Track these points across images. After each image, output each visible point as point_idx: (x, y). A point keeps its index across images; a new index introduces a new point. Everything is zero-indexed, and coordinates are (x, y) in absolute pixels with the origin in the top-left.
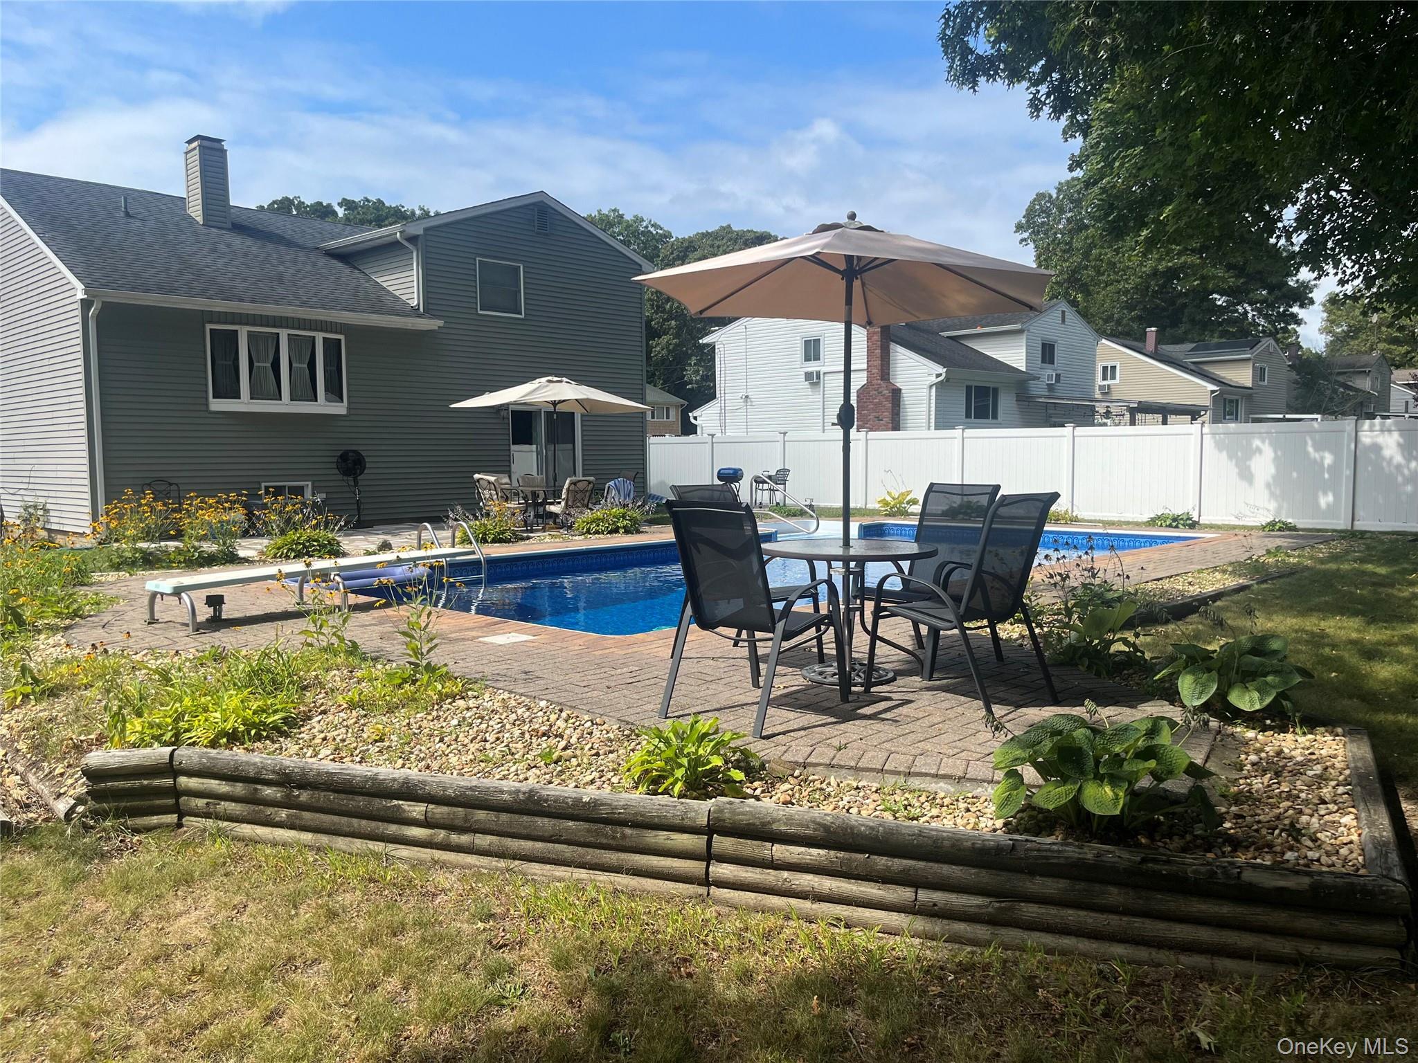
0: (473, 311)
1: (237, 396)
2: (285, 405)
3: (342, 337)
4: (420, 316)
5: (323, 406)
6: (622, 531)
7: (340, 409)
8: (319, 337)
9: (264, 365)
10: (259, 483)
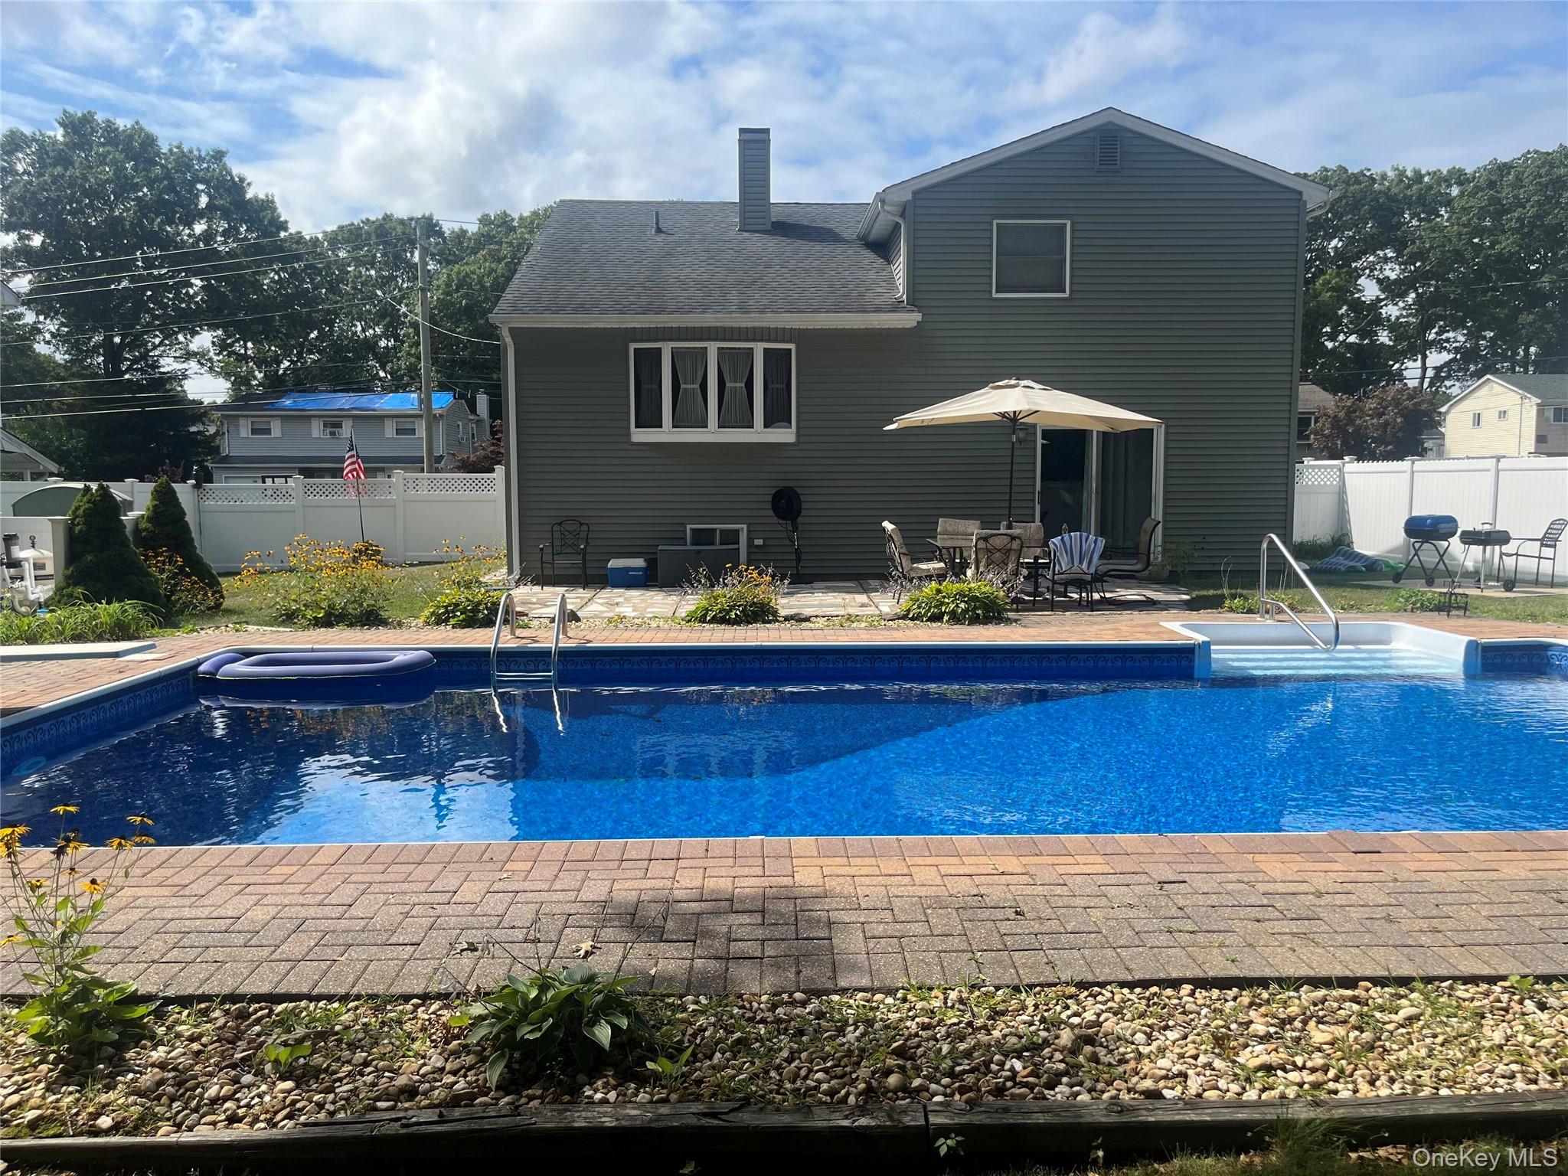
0: (986, 296)
1: (659, 425)
2: (713, 434)
3: (792, 346)
4: (903, 310)
5: (759, 434)
6: (946, 618)
7: (784, 435)
8: (759, 348)
9: (692, 386)
10: (684, 525)
